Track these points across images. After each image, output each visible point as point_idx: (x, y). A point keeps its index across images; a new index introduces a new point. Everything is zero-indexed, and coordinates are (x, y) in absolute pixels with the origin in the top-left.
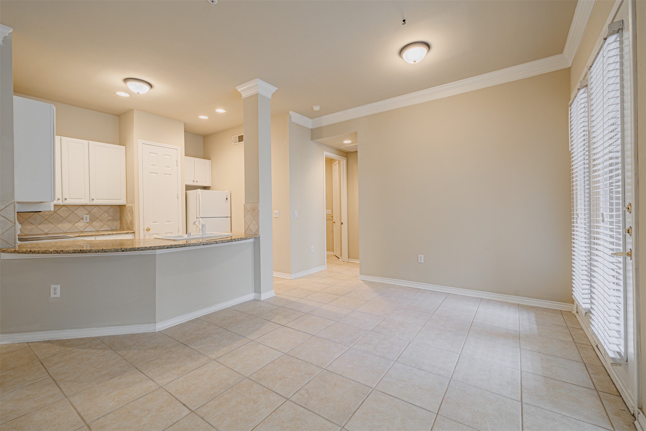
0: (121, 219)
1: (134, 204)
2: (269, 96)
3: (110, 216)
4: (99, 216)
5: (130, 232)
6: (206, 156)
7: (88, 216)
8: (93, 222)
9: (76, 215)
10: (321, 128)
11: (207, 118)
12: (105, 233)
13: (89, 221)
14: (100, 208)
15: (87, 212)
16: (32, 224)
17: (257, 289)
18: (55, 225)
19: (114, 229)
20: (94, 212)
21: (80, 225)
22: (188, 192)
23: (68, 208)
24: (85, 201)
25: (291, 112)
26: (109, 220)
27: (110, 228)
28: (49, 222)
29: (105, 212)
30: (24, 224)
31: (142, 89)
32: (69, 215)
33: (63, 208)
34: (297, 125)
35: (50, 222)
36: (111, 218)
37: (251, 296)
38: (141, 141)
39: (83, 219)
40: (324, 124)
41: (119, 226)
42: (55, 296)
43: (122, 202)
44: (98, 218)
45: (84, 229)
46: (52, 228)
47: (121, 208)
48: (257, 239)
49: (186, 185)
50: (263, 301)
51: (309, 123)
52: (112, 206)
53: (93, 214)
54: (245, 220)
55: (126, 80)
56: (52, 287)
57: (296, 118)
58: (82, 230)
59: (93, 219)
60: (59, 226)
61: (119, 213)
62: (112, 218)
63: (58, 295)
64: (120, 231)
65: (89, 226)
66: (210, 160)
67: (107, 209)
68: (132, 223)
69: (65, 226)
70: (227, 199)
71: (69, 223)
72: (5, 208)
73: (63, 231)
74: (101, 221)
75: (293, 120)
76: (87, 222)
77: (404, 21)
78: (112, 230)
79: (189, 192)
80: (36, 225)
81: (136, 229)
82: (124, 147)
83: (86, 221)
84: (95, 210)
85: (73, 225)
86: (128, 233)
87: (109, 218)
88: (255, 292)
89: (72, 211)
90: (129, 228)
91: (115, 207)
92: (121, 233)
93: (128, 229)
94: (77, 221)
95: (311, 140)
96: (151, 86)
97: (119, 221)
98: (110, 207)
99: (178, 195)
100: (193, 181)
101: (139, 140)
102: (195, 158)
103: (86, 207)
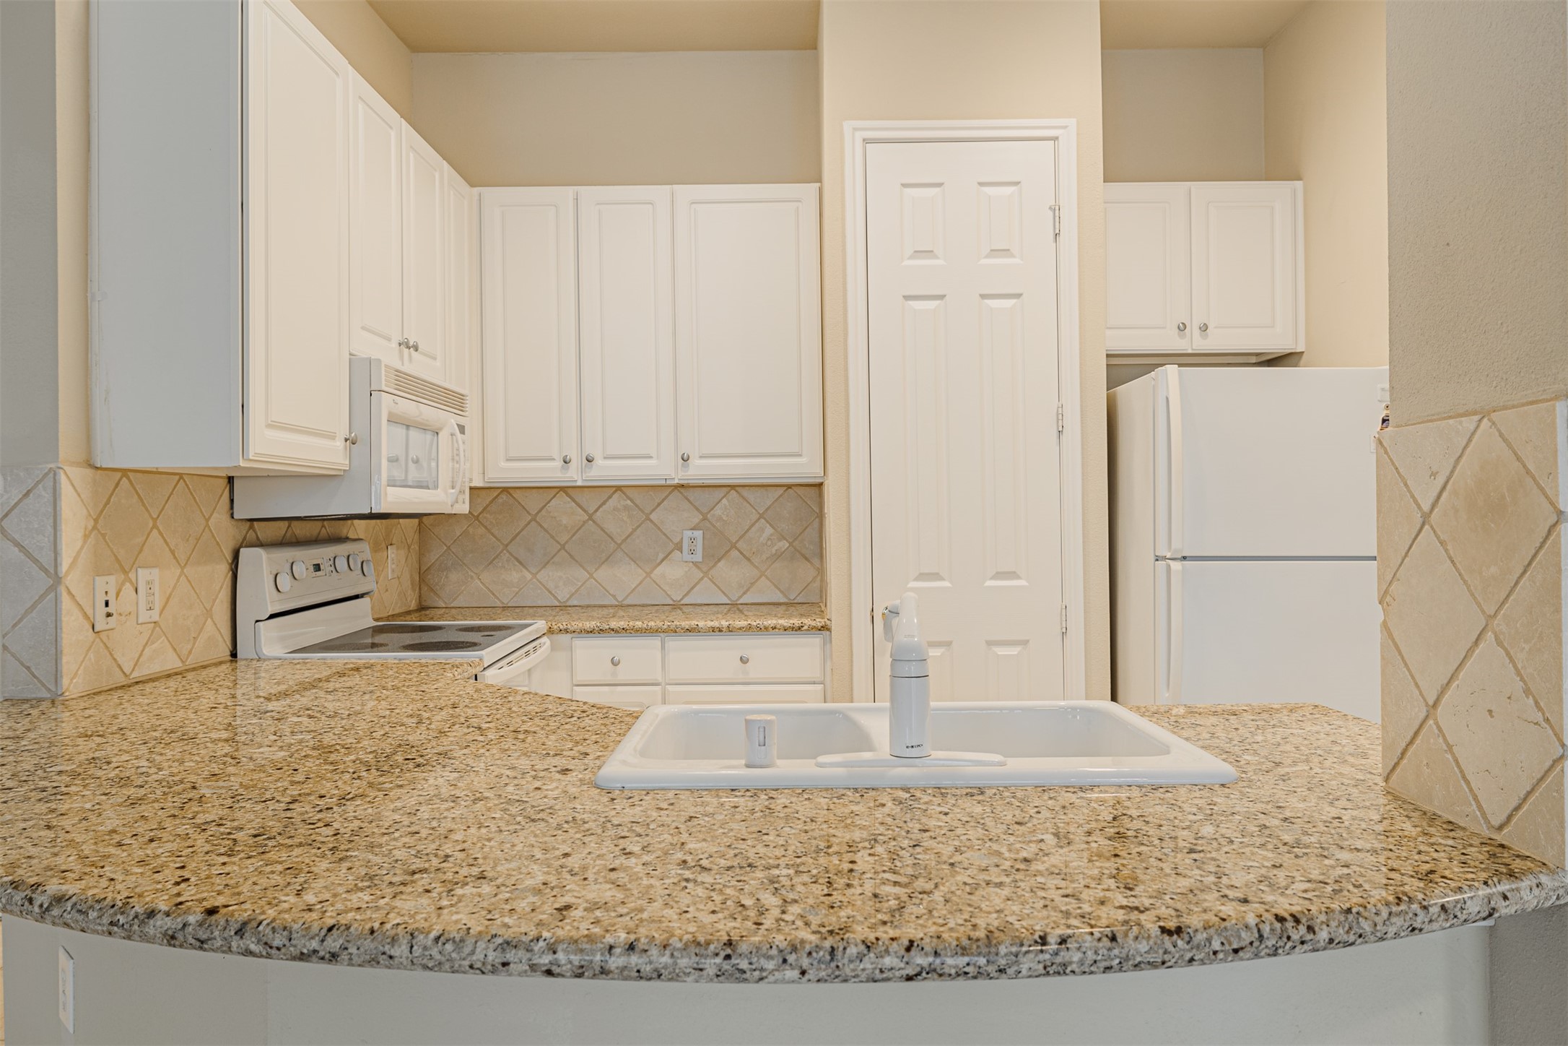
3: (782, 537)
4: (741, 538)
5: (808, 622)
7: (698, 534)
8: (716, 563)
9: (659, 529)
12: (701, 624)
13: (701, 560)
14: (743, 497)
15: (696, 518)
16: (520, 563)
18: (589, 573)
19: (799, 600)
20: (720, 519)
21: (673, 573)
23: (631, 500)
24: (661, 468)
26: (778, 556)
27: (780, 595)
28: (571, 556)
29: (761, 516)
30: (500, 564)
32: (634, 530)
33: (616, 501)
35: (574, 559)
36: (784, 545)
38: (855, 129)
39: (679, 547)
41: (817, 584)
43: (804, 467)
44: (734, 546)
45: (686, 595)
46: (580, 584)
52: (789, 487)
53: (718, 525)
54: (1385, 625)
58: (677, 596)
59: (718, 547)
60: (603, 574)
62: (791, 544)
65: (702, 579)
66: (1299, 184)
67: (769, 503)
69: (622, 577)
71: (633, 566)
72: (20, 500)
73: (614, 596)
74: (748, 559)
76: (695, 564)
80: (534, 571)
81: (834, 609)
83: (690, 558)
85: (648, 574)
86: (800, 628)
87: (776, 548)
89: (643, 512)
91: (801, 491)
92: (766, 628)
94: (661, 556)
98: (781, 491)
99: (1060, 416)
100: (1182, 328)
101: (848, 126)
102: (1194, 186)
103: (692, 495)
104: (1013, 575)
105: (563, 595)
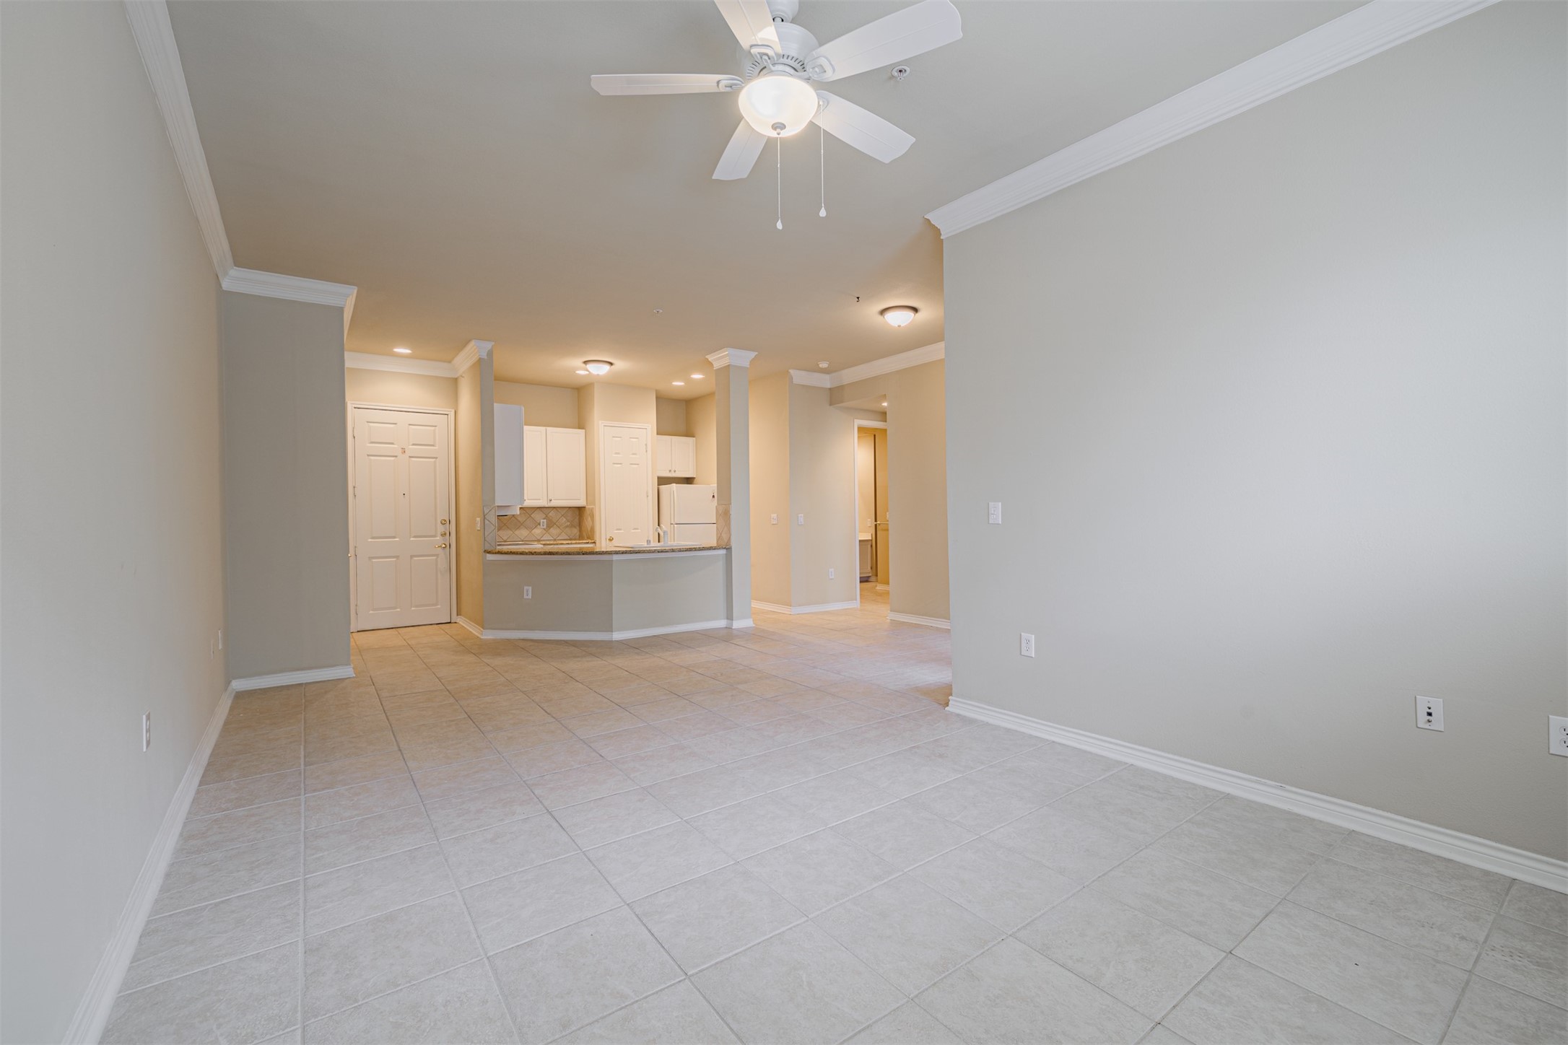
0: (580, 525)
1: (595, 505)
2: (747, 364)
3: (568, 521)
4: (557, 521)
5: (590, 541)
6: (689, 433)
7: (545, 520)
8: (550, 528)
10: (841, 388)
11: (683, 384)
13: (546, 528)
14: (558, 511)
15: (544, 516)
17: (730, 617)
20: (551, 517)
21: (537, 531)
22: (661, 487)
24: (543, 502)
25: (791, 371)
26: (567, 527)
29: (562, 516)
31: (602, 370)
34: (804, 386)
36: (569, 523)
37: (722, 623)
38: (602, 423)
39: (539, 524)
40: (845, 382)
41: (578, 534)
42: (527, 597)
43: (582, 503)
44: (555, 524)
45: (541, 537)
47: (580, 510)
48: (729, 549)
49: (658, 478)
50: (734, 629)
51: (826, 381)
52: (570, 507)
55: (585, 362)
56: (526, 588)
57: (799, 377)
58: (539, 538)
59: (551, 524)
60: (517, 532)
61: (578, 518)
62: (571, 523)
63: (530, 597)
64: (579, 540)
65: (546, 533)
66: (696, 438)
67: (565, 512)
68: (593, 529)
69: (523, 533)
70: (713, 496)
71: (526, 529)
72: (489, 512)
74: (559, 528)
75: (795, 381)
76: (544, 529)
77: (858, 298)
78: (571, 540)
79: (663, 487)
81: (597, 538)
82: (584, 430)
83: (543, 527)
84: (552, 514)
85: (531, 532)
86: (588, 543)
87: (567, 524)
88: (727, 619)
89: (529, 514)
90: (589, 535)
91: (573, 509)
92: (580, 543)
93: (588, 538)
94: (534, 525)
95: (830, 405)
96: (611, 364)
97: (578, 528)
98: (568, 509)
99: (647, 493)
100: (670, 471)
101: (600, 422)
102: (673, 437)
103: (543, 509)
104: (637, 529)
105: (505, 538)
